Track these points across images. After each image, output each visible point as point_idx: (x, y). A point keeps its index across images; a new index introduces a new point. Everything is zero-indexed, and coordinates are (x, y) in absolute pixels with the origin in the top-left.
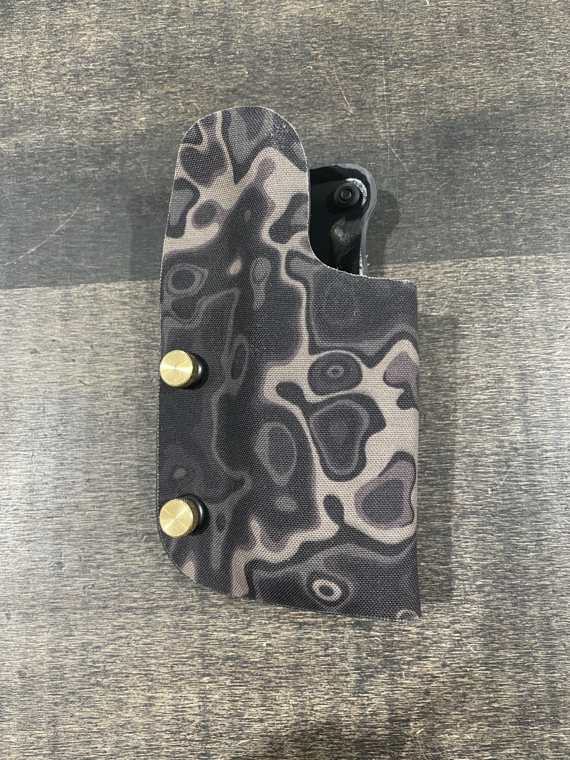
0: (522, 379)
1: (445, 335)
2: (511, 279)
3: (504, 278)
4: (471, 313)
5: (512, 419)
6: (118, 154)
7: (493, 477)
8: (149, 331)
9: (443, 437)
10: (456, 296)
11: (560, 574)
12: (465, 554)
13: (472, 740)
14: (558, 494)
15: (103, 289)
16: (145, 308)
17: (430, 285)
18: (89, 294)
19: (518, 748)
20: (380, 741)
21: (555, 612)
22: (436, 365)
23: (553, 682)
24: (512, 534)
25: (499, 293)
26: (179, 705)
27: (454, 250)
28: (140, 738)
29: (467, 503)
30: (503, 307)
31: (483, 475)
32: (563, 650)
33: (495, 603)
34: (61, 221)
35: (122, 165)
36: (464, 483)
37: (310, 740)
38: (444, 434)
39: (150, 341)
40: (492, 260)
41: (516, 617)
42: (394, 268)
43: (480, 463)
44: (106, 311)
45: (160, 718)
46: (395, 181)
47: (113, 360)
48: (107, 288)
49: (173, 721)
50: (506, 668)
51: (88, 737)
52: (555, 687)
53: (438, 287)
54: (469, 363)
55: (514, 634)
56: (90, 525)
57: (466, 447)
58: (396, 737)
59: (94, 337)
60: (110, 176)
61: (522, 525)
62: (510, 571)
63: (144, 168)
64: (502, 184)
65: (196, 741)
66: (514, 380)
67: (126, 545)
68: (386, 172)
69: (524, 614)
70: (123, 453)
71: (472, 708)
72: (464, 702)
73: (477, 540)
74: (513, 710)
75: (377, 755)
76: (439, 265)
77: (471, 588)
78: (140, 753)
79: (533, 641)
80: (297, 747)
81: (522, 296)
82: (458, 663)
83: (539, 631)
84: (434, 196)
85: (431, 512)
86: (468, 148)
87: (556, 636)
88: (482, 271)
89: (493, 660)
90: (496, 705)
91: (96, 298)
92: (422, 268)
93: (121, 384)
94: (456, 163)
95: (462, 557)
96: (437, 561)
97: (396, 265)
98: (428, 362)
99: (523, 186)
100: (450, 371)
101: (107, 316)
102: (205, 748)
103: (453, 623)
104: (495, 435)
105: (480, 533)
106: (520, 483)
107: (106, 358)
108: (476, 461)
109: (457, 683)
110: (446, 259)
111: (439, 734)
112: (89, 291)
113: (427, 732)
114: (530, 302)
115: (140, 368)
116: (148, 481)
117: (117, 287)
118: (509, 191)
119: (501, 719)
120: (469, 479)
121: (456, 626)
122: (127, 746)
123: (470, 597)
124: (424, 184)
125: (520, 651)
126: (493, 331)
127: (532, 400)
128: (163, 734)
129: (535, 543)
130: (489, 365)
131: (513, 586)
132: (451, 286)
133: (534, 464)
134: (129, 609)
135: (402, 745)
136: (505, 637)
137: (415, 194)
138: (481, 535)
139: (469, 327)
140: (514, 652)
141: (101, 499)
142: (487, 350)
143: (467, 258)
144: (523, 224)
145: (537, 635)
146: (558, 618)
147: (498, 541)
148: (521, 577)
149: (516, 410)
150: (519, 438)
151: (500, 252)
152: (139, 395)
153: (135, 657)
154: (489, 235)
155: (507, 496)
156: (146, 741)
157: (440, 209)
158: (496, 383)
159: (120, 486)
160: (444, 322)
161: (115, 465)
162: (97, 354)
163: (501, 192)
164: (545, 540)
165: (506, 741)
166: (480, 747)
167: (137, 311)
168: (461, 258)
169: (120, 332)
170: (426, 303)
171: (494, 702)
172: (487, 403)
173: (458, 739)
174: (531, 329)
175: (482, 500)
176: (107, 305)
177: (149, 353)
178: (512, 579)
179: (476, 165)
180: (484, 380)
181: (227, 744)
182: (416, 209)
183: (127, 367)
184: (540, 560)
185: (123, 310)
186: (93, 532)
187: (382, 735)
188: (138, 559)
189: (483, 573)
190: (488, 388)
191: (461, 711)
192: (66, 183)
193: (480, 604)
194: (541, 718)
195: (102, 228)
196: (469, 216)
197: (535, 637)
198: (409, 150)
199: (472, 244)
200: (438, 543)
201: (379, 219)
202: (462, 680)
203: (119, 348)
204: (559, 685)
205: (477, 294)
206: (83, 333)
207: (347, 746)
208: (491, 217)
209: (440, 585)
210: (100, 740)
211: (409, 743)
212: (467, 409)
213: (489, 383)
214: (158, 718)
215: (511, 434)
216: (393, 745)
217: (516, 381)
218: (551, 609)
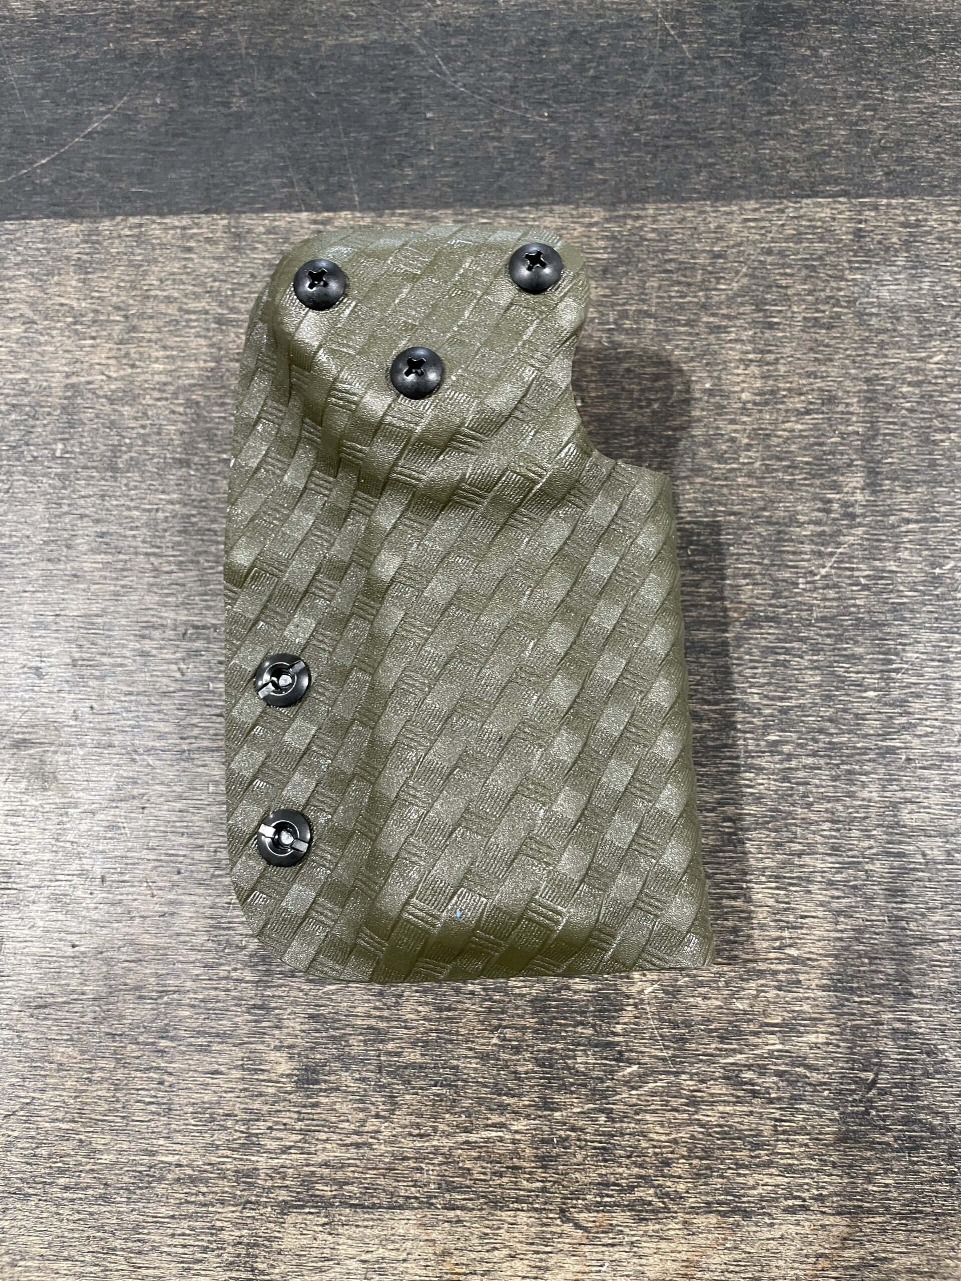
0: (870, 400)
1: (738, 323)
2: (858, 234)
3: (847, 233)
4: (787, 287)
5: (849, 465)
6: (200, 18)
7: (808, 560)
8: (226, 296)
9: (725, 491)
10: (762, 259)
11: (920, 730)
12: (750, 687)
13: (745, 1013)
14: (924, 593)
15: (153, 226)
16: (222, 258)
17: (718, 239)
18: (129, 233)
19: (832, 1033)
20: (577, 1001)
21: (908, 794)
22: (720, 370)
23: (902, 919)
24: (837, 658)
25: (839, 257)
26: (222, 917)
27: (762, 185)
28: (148, 971)
29: (759, 602)
30: (842, 278)
31: (791, 557)
32: (920, 864)
33: (801, 774)
34: (95, 119)
35: (205, 36)
36: (758, 569)
37: (452, 993)
38: (726, 486)
39: (225, 312)
40: (829, 203)
41: (838, 800)
42: (657, 209)
43: (787, 537)
44: (155, 261)
45: (187, 938)
46: (667, 72)
47: (161, 340)
48: (159, 224)
49: (210, 944)
50: (814, 887)
51: (56, 965)
52: (904, 929)
53: (732, 243)
54: (776, 370)
55: (831, 830)
56: (95, 608)
57: (764, 509)
58: (607, 997)
59: (131, 302)
60: (185, 50)
61: (856, 642)
62: (831, 720)
63: (243, 40)
64: (852, 84)
65: (247, 982)
66: (855, 400)
67: (154, 644)
68: (652, 57)
69: (851, 795)
70: (163, 492)
71: (748, 954)
72: (735, 942)
73: (774, 665)
74: (824, 964)
75: (570, 1025)
76: (735, 208)
77: (758, 745)
78: (144, 998)
79: (866, 844)
80: (427, 1003)
81: (877, 263)
82: (727, 874)
83: (878, 826)
84: (733, 98)
85: (694, 614)
86: (794, 26)
87: (909, 837)
88: (810, 220)
89: (791, 871)
90: (793, 952)
91: (140, 239)
92: (704, 212)
93: (170, 379)
94: (772, 48)
95: (744, 693)
96: (699, 696)
97: (660, 206)
98: (707, 364)
99: (887, 89)
100: (743, 382)
101: (157, 269)
102: (263, 996)
103: (721, 803)
104: (818, 490)
105: (779, 654)
106: (856, 573)
107: (147, 336)
108: (779, 532)
109: (723, 907)
110: (748, 198)
111: (685, 997)
112: (131, 228)
113: (666, 992)
114: (892, 273)
115: (205, 354)
116: (202, 540)
117: (177, 224)
118: (861, 96)
119: (802, 977)
120: (766, 561)
121: (725, 809)
122: (126, 984)
123: (755, 762)
124: (718, 80)
125: (840, 859)
126: (823, 318)
127: (885, 435)
128: (190, 966)
129: (877, 676)
130: (814, 375)
131: (832, 746)
132: (754, 242)
133: (883, 541)
134: (149, 751)
135: (616, 1011)
136: (814, 833)
137: (701, 94)
138: (782, 657)
139: (781, 311)
140: (830, 859)
141: (120, 566)
142: (811, 349)
143: (785, 198)
144: (884, 148)
145: (874, 832)
146: (914, 807)
147: (811, 669)
148: (850, 732)
149: (856, 451)
150: (859, 497)
151: (842, 190)
152: (200, 399)
153: (154, 831)
154: (826, 163)
155: (831, 593)
156: (158, 976)
157: (743, 118)
158: (823, 404)
159: (153, 546)
160: (739, 300)
161: (149, 511)
162: (134, 329)
163: (849, 97)
164: (897, 671)
165: (810, 1019)
166: (761, 1026)
167: (207, 263)
168: (775, 197)
169: (176, 295)
170: (710, 268)
171: (790, 946)
172: (806, 437)
173: (721, 1007)
174: (890, 317)
175: (786, 598)
176: (158, 252)
177: (222, 331)
178: (832, 734)
179: (808, 53)
180: (803, 398)
181: (302, 991)
182: (701, 117)
183: (183, 351)
184: (885, 704)
185: (185, 259)
186: (99, 620)
187: (582, 990)
188: (174, 667)
189: (781, 721)
190: (808, 412)
191: (728, 958)
192: (110, 61)
193: (773, 774)
194: (877, 982)
195: (163, 129)
196: (792, 131)
197: (869, 837)
198: (694, 25)
199: (794, 175)
200: (703, 667)
201: (638, 129)
202: (733, 903)
203: (172, 321)
204: (912, 925)
205: (800, 257)
206: (113, 295)
207: (517, 1007)
208: (830, 135)
209: (702, 738)
210: (76, 971)
211: (629, 1008)
212: (769, 446)
213: (811, 403)
214: (182, 938)
215: (846, 490)
216: (600, 1011)
217: (859, 402)
218: (903, 790)
